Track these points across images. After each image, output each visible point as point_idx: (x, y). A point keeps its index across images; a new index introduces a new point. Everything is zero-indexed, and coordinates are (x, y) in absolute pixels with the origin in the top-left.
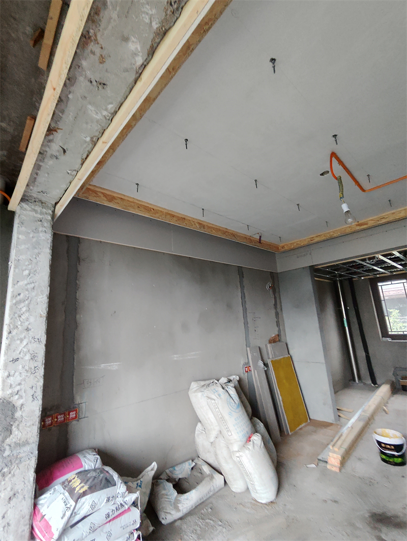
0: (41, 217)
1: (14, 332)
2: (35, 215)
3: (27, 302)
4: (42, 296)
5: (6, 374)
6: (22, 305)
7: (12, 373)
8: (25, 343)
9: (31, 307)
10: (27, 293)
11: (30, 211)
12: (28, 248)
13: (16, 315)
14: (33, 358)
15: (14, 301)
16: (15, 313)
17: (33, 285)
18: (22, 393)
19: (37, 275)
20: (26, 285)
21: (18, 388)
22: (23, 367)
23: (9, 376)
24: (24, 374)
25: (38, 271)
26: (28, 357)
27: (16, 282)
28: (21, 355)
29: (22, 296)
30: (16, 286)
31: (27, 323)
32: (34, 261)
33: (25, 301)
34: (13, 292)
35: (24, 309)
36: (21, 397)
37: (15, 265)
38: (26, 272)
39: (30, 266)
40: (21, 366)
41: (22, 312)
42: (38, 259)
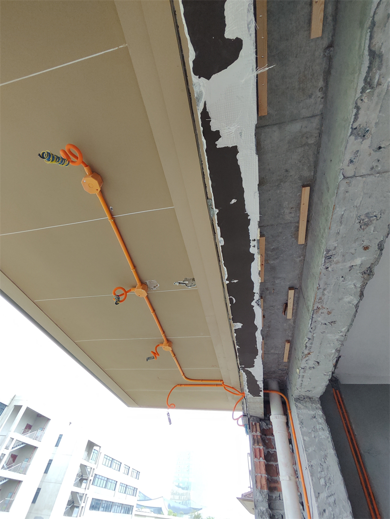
0: (314, 413)
2: (309, 412)
10: (331, 509)
11: (304, 409)
12: (314, 451)
17: (333, 498)
19: (332, 484)
20: (327, 498)
25: (332, 479)
27: (317, 495)
29: (327, 511)
30: (319, 500)
32: (324, 465)
34: (318, 507)
38: (322, 481)
39: (323, 473)
42: (327, 463)
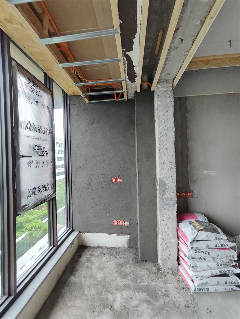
0: (167, 89)
1: (161, 151)
2: (164, 89)
3: (165, 136)
4: (171, 133)
5: (160, 169)
6: (163, 138)
7: (163, 169)
8: (166, 156)
9: (167, 138)
10: (165, 131)
11: (161, 88)
12: (162, 109)
13: (161, 143)
14: (170, 163)
15: (160, 136)
16: (161, 142)
17: (167, 127)
18: (167, 178)
19: (168, 122)
20: (164, 128)
21: (165, 176)
22: (167, 167)
23: (161, 170)
24: (167, 170)
25: (168, 120)
26: (168, 162)
27: (159, 127)
28: (165, 161)
29: (162, 133)
30: (160, 129)
31: (166, 146)
32: (166, 114)
33: (164, 136)
34: (159, 131)
35: (164, 140)
36: (167, 180)
37: (158, 118)
38: (163, 121)
39: (164, 118)
40: (166, 166)
41: (163, 141)
42: (168, 113)
